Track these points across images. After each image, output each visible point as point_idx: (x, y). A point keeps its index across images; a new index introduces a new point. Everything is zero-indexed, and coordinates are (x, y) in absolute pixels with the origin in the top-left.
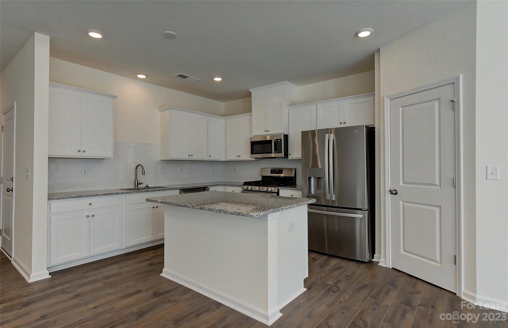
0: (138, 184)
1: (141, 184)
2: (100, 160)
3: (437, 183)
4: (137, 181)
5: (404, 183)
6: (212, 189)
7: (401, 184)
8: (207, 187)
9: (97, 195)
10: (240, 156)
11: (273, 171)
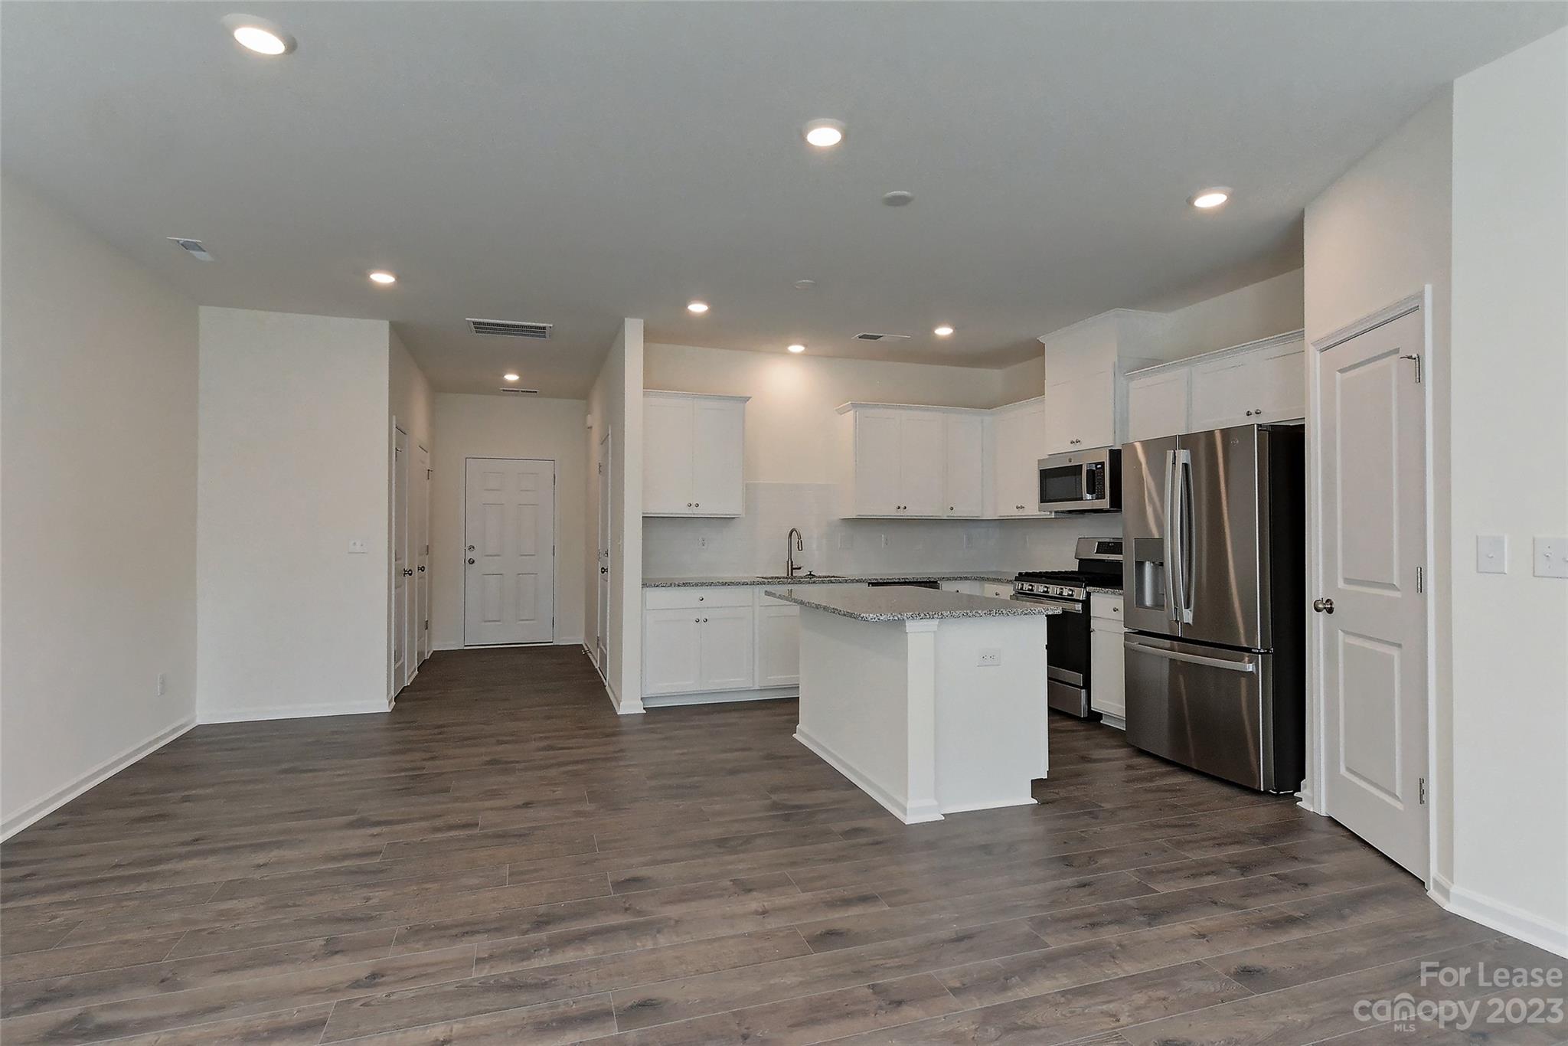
0: (792, 569)
1: (800, 568)
2: (728, 520)
3: (1396, 580)
4: (792, 562)
5: (1347, 581)
6: (946, 586)
7: (1341, 584)
8: (936, 582)
9: (711, 584)
10: (1022, 507)
11: (1103, 547)
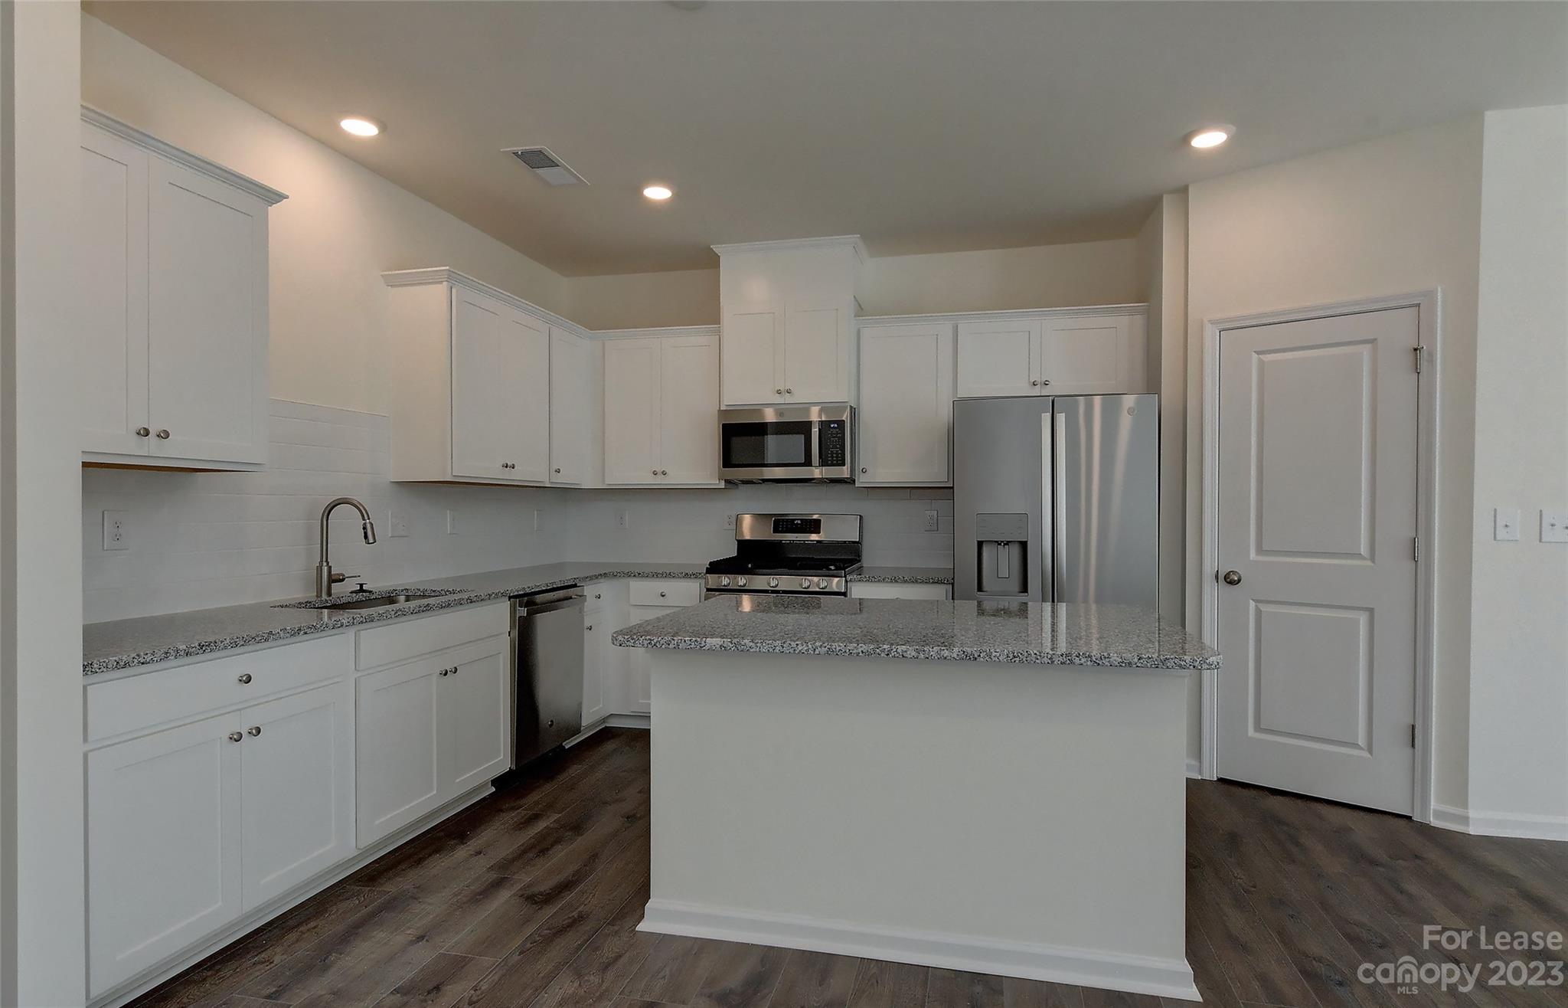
0: (330, 581)
1: (343, 580)
3: (1364, 550)
4: (330, 569)
5: (1260, 550)
7: (1253, 555)
8: (576, 585)
9: (268, 636)
10: (664, 475)
11: (782, 525)
